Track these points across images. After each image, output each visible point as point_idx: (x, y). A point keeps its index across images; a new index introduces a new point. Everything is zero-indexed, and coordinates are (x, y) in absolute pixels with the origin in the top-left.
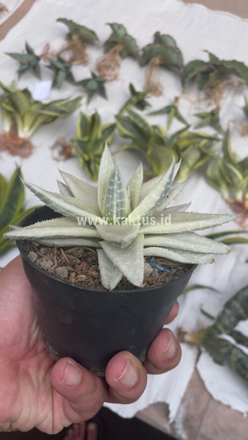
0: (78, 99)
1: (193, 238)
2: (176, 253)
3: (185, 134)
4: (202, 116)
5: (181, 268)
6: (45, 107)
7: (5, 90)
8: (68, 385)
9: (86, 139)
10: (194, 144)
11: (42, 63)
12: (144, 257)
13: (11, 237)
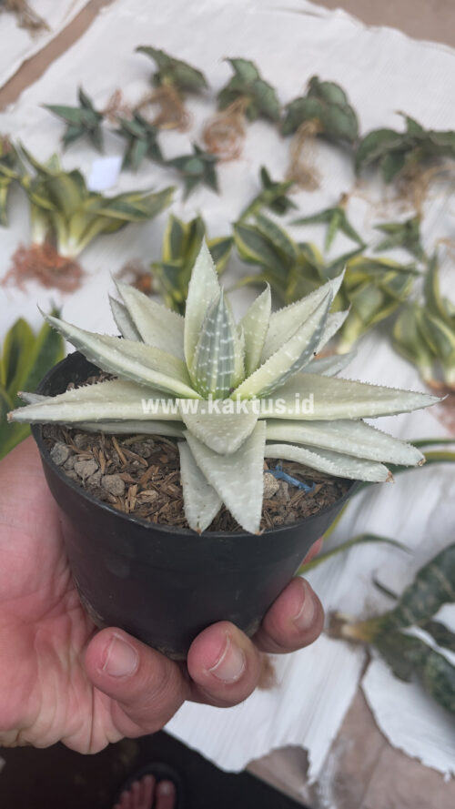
0: (168, 192)
1: (358, 432)
2: (324, 459)
3: (357, 261)
4: (388, 230)
5: (331, 483)
6: (108, 203)
7: (39, 170)
8: (113, 676)
9: (178, 263)
10: (372, 279)
11: (106, 124)
12: (265, 459)
13: (21, 419)
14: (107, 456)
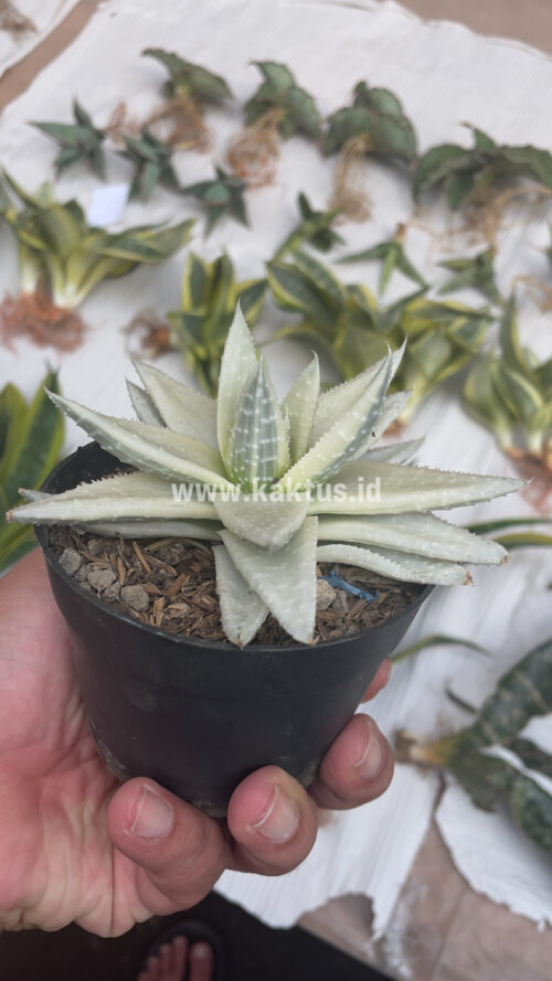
0: (187, 225)
1: (427, 527)
2: (389, 560)
3: (418, 305)
4: (455, 267)
5: (398, 591)
6: (114, 240)
7: (28, 202)
8: (142, 838)
9: (201, 312)
10: (437, 326)
11: (109, 145)
12: (318, 564)
13: (23, 519)
14: (127, 564)
